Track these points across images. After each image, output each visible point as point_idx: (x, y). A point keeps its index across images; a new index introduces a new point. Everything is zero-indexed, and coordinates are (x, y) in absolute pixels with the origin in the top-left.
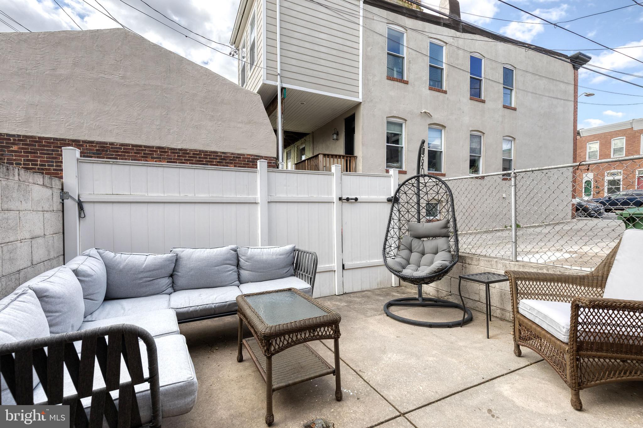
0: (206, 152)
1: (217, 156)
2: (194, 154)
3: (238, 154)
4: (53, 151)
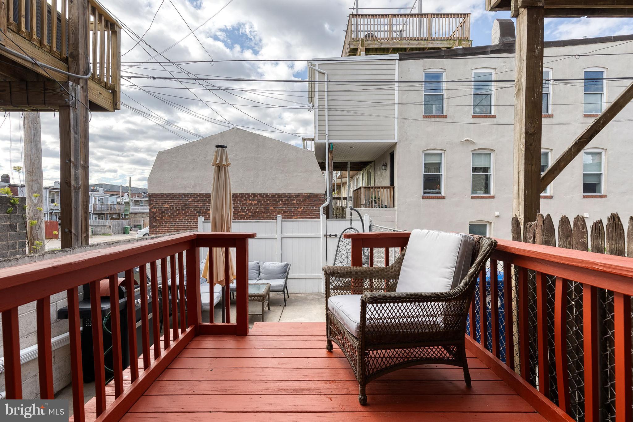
0: (279, 194)
1: (285, 196)
2: (272, 196)
3: (299, 194)
4: (205, 200)
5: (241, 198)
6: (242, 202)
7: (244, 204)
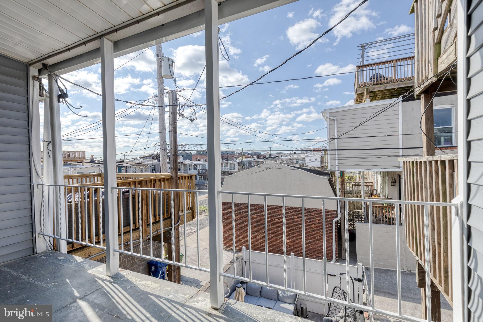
0: (301, 208)
1: (306, 209)
2: (296, 209)
3: (316, 209)
5: (275, 209)
6: (276, 211)
7: (277, 213)
